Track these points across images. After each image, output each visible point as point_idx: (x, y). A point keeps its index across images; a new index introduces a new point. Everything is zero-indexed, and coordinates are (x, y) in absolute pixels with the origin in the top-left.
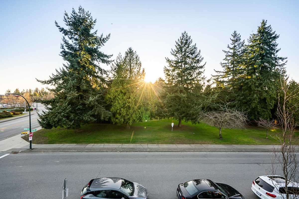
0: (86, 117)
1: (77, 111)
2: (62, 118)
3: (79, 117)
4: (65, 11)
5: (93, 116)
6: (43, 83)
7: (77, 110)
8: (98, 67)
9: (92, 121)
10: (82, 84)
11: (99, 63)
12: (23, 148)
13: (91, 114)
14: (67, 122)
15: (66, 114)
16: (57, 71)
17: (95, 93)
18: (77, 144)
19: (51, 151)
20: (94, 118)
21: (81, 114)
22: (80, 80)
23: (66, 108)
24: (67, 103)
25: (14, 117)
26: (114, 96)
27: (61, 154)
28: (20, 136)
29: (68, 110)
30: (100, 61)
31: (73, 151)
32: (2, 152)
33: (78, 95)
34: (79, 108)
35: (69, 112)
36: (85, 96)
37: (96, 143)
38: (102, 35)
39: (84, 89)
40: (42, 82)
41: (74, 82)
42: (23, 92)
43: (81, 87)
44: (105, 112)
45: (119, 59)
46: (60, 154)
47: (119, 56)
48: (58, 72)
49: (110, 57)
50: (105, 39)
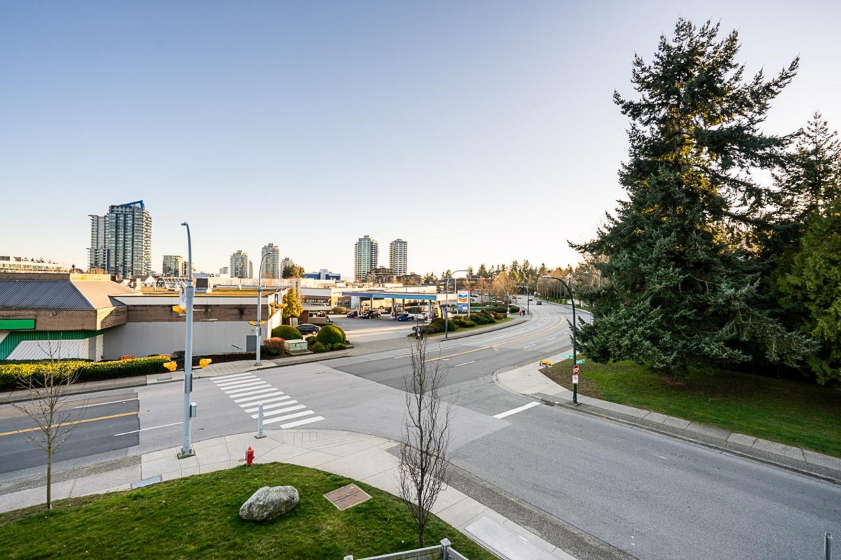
0: (712, 347)
1: (676, 325)
2: (641, 341)
3: (684, 342)
4: (636, 56)
5: (733, 343)
6: (580, 251)
7: (678, 321)
8: (744, 184)
9: (735, 359)
10: (690, 246)
11: (748, 173)
12: (558, 396)
13: (727, 338)
14: (654, 351)
15: (649, 331)
16: (609, 216)
17: (733, 270)
18: (692, 421)
19: (624, 421)
20: (743, 354)
21: (689, 335)
22: (685, 233)
23: (648, 313)
24: (649, 299)
25: (498, 323)
26: (820, 282)
27: (656, 437)
28: (536, 366)
29: (654, 321)
30: (754, 162)
31: (690, 441)
32: (524, 395)
33: (683, 277)
34: (684, 317)
35: (656, 325)
36: (700, 283)
37: (761, 438)
38: (759, 74)
39: (702, 259)
40: (579, 249)
41: (670, 241)
42: (492, 271)
43: (689, 253)
44: (783, 337)
45: (811, 140)
46: (653, 437)
47: (813, 128)
48: (613, 219)
49: (790, 143)
50: (776, 84)
